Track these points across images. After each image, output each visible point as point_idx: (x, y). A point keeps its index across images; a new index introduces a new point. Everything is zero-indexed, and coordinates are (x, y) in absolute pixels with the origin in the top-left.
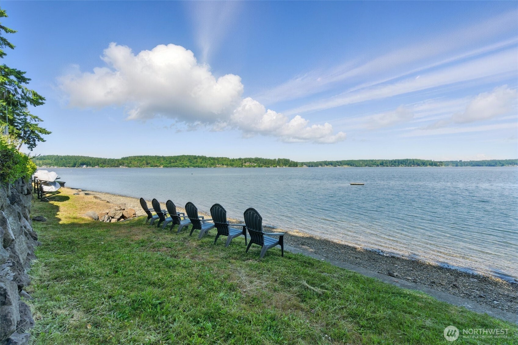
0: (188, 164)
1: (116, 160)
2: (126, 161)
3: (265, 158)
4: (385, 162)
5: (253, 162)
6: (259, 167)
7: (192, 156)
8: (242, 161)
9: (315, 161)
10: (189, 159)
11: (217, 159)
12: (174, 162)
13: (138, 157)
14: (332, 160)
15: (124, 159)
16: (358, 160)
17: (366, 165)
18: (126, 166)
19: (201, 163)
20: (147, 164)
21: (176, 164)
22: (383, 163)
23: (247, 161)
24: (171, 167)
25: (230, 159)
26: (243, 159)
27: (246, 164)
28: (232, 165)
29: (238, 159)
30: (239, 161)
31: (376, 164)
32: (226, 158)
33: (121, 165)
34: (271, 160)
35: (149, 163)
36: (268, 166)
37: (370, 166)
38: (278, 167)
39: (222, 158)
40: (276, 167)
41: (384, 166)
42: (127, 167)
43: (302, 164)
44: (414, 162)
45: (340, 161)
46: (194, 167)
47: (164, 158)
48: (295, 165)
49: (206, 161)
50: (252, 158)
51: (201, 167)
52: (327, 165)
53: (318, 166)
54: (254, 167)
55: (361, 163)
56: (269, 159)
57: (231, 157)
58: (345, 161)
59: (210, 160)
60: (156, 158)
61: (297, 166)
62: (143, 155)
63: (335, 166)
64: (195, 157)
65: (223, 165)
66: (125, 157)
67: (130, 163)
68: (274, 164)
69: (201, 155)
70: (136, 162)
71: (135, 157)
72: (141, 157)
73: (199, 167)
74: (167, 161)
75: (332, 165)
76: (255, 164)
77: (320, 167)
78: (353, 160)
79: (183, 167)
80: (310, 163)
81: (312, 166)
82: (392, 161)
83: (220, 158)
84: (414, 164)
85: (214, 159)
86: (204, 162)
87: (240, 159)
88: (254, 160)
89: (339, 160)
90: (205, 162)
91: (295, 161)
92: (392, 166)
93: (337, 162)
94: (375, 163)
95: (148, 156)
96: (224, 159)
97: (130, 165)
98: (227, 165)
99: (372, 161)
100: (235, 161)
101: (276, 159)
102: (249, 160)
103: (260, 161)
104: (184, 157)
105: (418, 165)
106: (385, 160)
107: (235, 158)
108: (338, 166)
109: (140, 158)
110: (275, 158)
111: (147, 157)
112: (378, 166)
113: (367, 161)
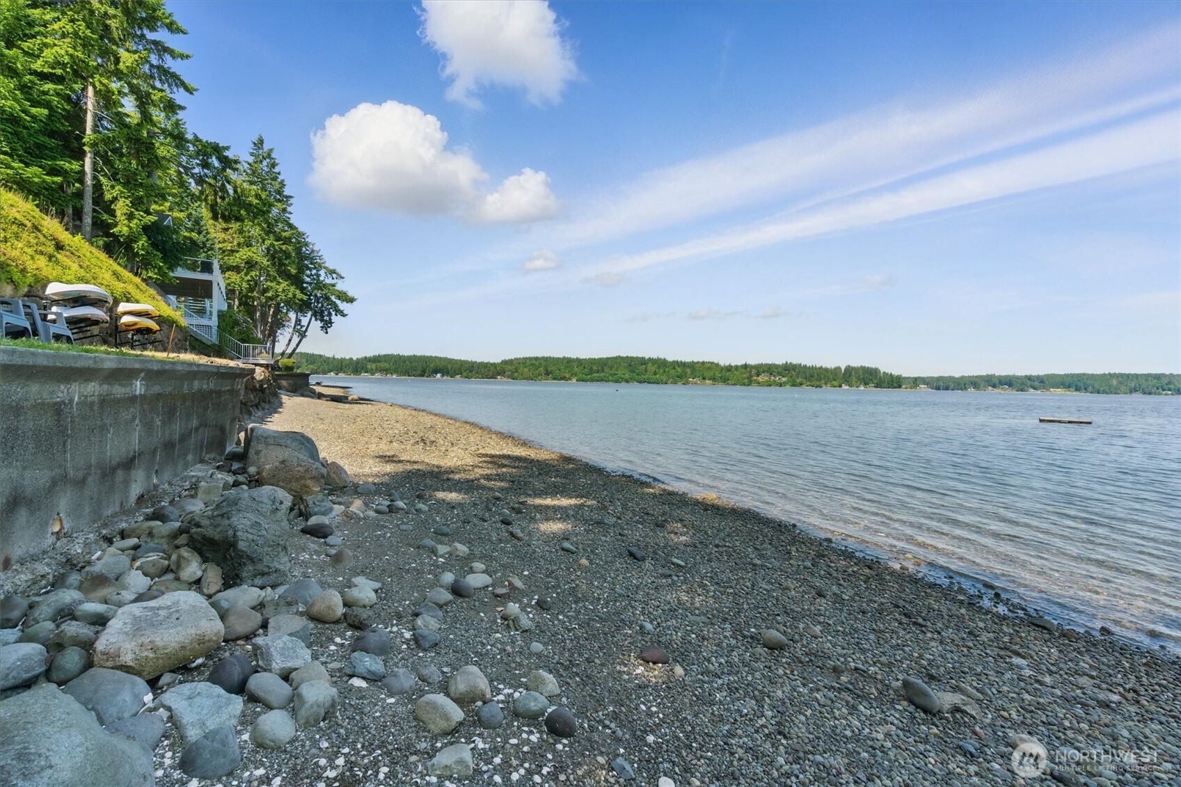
0: (627, 376)
1: (492, 364)
2: (510, 367)
3: (809, 364)
5: (779, 374)
6: (794, 385)
7: (637, 358)
8: (751, 371)
9: (957, 375)
10: (630, 365)
11: (692, 365)
12: (598, 372)
13: (531, 359)
14: (1011, 374)
15: (505, 362)
16: (1104, 375)
17: (1133, 391)
18: (509, 377)
19: (655, 374)
20: (547, 373)
21: (602, 374)
23: (764, 372)
24: (592, 380)
25: (722, 365)
26: (752, 367)
27: (760, 379)
28: (725, 380)
29: (742, 366)
30: (743, 370)
32: (712, 363)
33: (499, 374)
34: (826, 370)
35: (551, 373)
36: (818, 383)
38: (845, 387)
39: (703, 363)
40: (840, 386)
42: (509, 380)
43: (916, 382)
45: (1038, 377)
46: (640, 382)
47: (579, 361)
48: (894, 382)
49: (667, 369)
50: (777, 363)
51: (654, 383)
52: (994, 386)
53: (966, 389)
54: (781, 385)
55: (1115, 383)
56: (821, 368)
57: (723, 362)
58: (1058, 375)
59: (674, 368)
60: (565, 361)
61: (900, 387)
62: (540, 355)
63: (1022, 390)
64: (643, 361)
65: (704, 379)
66: (507, 359)
67: (517, 371)
68: (835, 380)
69: (655, 357)
70: (526, 370)
71: (526, 358)
72: (536, 359)
73: (649, 383)
74: (584, 368)
75: (1010, 385)
76: (784, 379)
77: (971, 390)
78: (1084, 374)
79: (617, 381)
80: (939, 379)
81: (947, 388)
83: (698, 362)
85: (683, 365)
86: (661, 371)
87: (745, 366)
88: (780, 370)
89: (1034, 373)
90: (664, 371)
91: (896, 373)
93: (1029, 378)
95: (550, 357)
96: (708, 365)
97: (516, 374)
98: (714, 379)
100: (733, 370)
101: (839, 368)
102: (770, 369)
103: (797, 370)
104: (619, 361)
107: (733, 364)
108: (1032, 391)
109: (534, 362)
110: (837, 365)
111: (546, 359)
113: (1136, 376)
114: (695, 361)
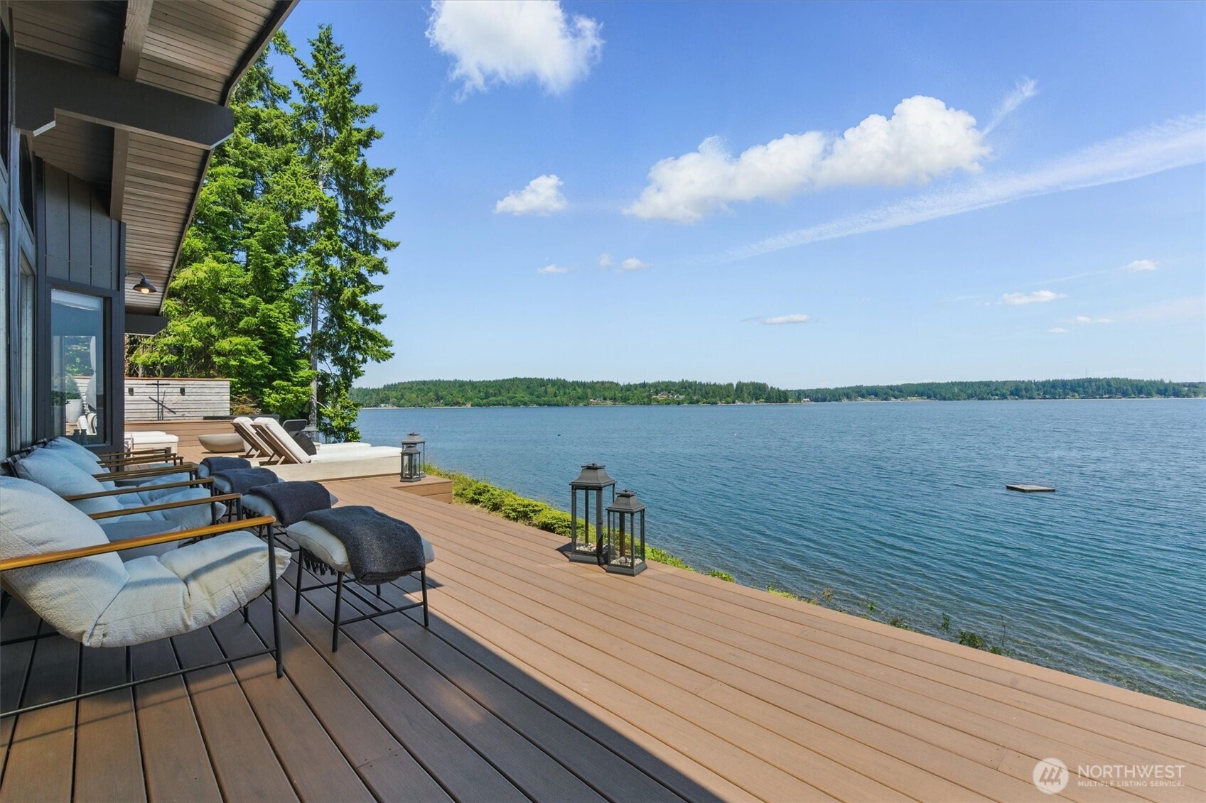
0: (526, 399)
1: (374, 390)
2: (394, 394)
3: (704, 381)
4: (1023, 386)
5: (677, 391)
6: (691, 403)
7: (536, 379)
8: (650, 390)
9: (832, 387)
10: (528, 387)
11: (592, 386)
12: (495, 395)
13: (418, 383)
14: (876, 385)
15: (388, 388)
16: (948, 384)
17: (970, 397)
18: (394, 404)
19: (555, 396)
20: (438, 398)
21: (499, 398)
22: (1019, 391)
23: (662, 390)
24: (489, 405)
25: (622, 384)
26: (651, 386)
27: (659, 397)
28: (625, 400)
29: (640, 385)
30: (642, 389)
31: (998, 392)
32: (612, 383)
33: (383, 402)
34: (720, 387)
35: (442, 398)
36: (714, 400)
37: (982, 399)
38: (738, 403)
39: (603, 383)
40: (734, 402)
41: (1022, 397)
42: (395, 408)
43: (800, 395)
44: (1109, 385)
46: (540, 405)
47: (471, 383)
48: (781, 397)
49: (567, 391)
50: (673, 381)
51: (555, 405)
52: (863, 396)
53: (840, 400)
54: (679, 403)
55: (956, 390)
56: (715, 385)
57: (623, 381)
58: (913, 385)
59: (575, 389)
60: (457, 385)
61: (786, 401)
62: (427, 379)
63: (886, 399)
64: (542, 383)
65: (605, 399)
66: (390, 383)
67: (402, 397)
68: (728, 397)
69: (554, 378)
70: (414, 396)
71: (412, 383)
72: (424, 383)
73: (549, 405)
74: (480, 391)
75: (876, 395)
76: (682, 397)
77: (845, 401)
78: (933, 384)
79: (515, 405)
80: (817, 391)
81: (824, 400)
82: (1044, 384)
83: (598, 382)
84: (1110, 392)
85: (583, 385)
86: (562, 392)
87: (644, 385)
88: (676, 388)
89: (894, 384)
90: (565, 393)
91: (782, 388)
92: (1045, 398)
93: (891, 388)
94: (996, 389)
95: (439, 381)
96: (607, 385)
97: (403, 401)
98: (614, 399)
99: (988, 384)
100: (633, 389)
101: (731, 385)
102: (667, 387)
103: (693, 387)
104: (517, 383)
105: (1125, 394)
106: (1023, 382)
107: (632, 383)
108: (893, 399)
109: (422, 386)
110: (729, 382)
111: (437, 384)
112: (1004, 397)
113: (972, 384)
114: (595, 381)
